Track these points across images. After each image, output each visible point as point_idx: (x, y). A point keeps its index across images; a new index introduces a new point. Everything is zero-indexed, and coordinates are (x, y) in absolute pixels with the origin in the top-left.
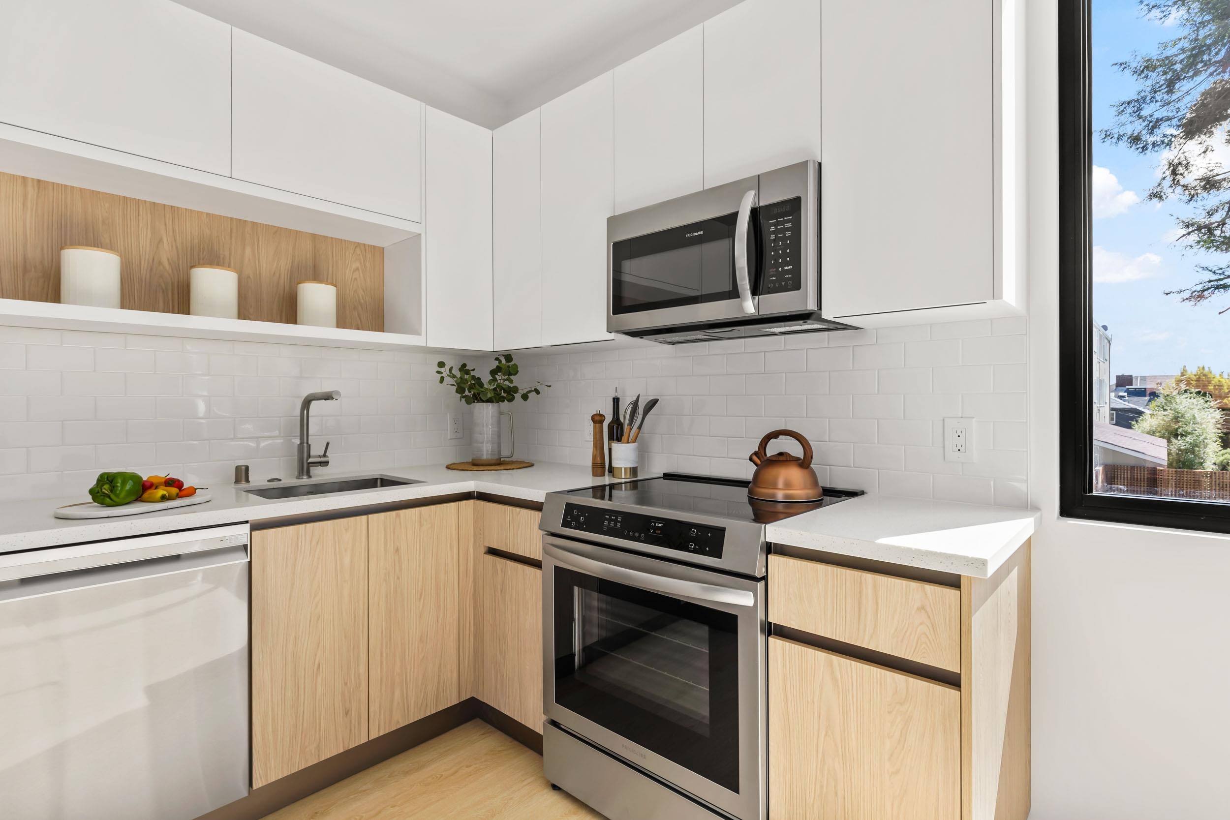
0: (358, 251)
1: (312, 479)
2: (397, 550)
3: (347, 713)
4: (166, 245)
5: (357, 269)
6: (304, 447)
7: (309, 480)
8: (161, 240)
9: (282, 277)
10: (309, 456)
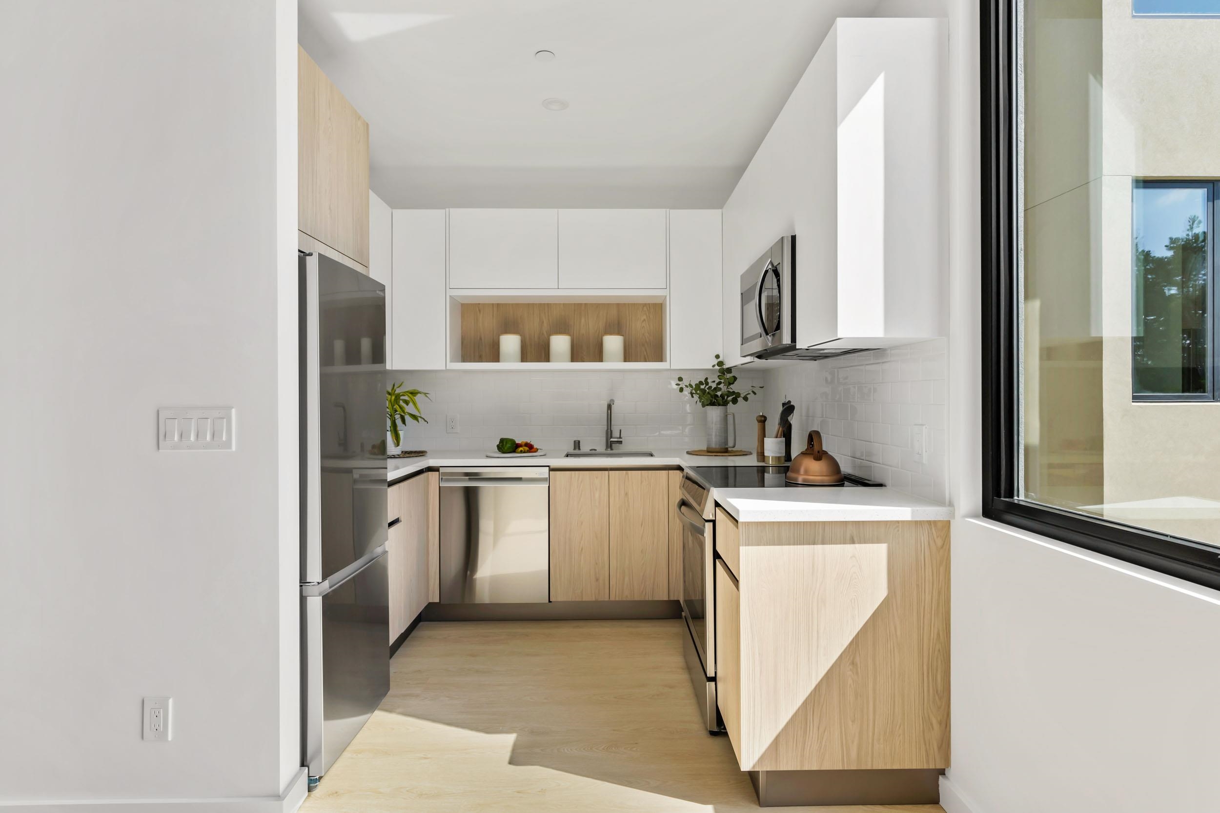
0: (645, 309)
1: (614, 451)
2: (626, 494)
3: (597, 580)
4: (545, 324)
5: (644, 320)
6: (609, 433)
7: (612, 451)
8: (543, 322)
9: (601, 331)
10: (611, 437)
